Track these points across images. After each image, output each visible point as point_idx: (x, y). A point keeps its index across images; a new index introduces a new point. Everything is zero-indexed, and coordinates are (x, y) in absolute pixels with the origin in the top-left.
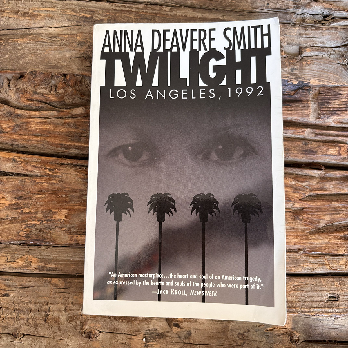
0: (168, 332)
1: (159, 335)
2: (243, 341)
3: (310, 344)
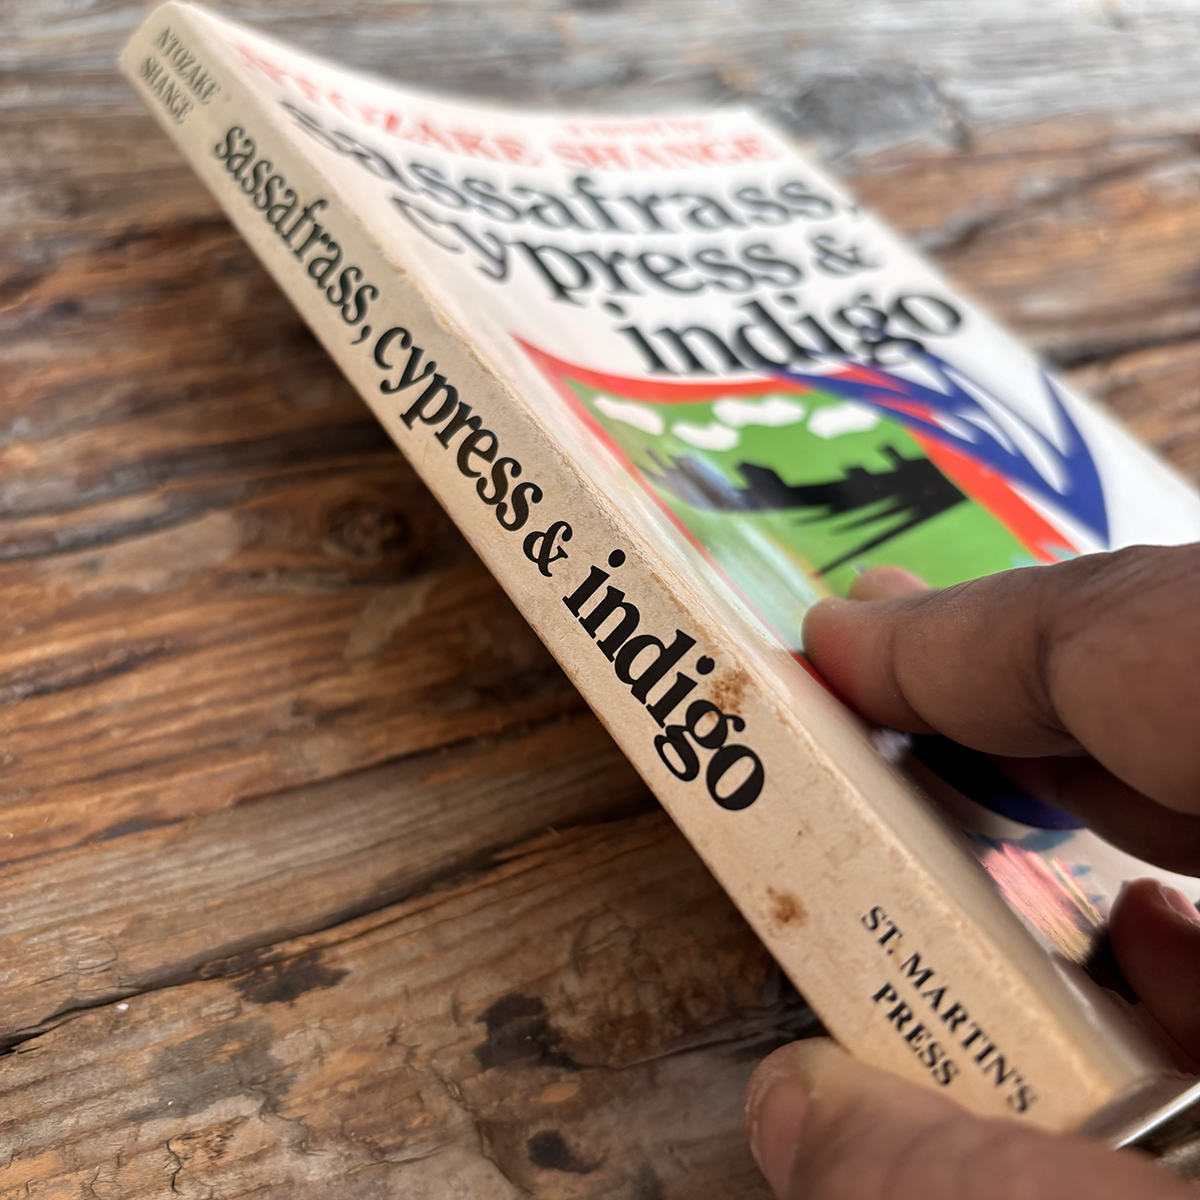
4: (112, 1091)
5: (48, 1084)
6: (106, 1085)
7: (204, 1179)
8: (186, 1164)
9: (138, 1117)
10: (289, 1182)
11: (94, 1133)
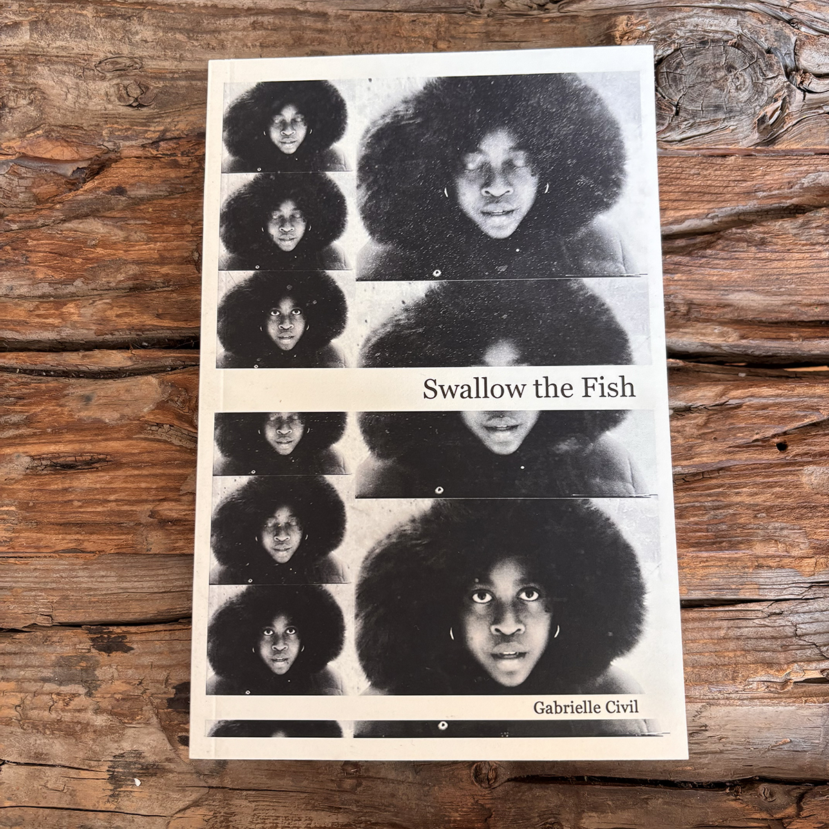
0: (170, 759)
1: (148, 769)
2: (355, 781)
3: (525, 787)
4: (39, 667)
5: (18, 656)
6: (37, 664)
7: (60, 712)
8: (56, 704)
9: (45, 680)
10: (88, 724)
11: (29, 680)
